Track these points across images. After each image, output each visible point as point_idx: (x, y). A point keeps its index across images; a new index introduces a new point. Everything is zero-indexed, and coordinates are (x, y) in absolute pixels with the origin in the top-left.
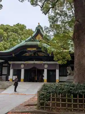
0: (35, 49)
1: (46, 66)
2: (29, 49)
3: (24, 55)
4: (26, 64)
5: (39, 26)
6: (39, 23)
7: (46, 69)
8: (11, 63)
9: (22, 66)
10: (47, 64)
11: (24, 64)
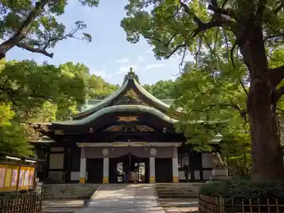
0: (134, 119)
1: (153, 152)
2: (122, 119)
3: (109, 129)
4: (112, 147)
5: (131, 73)
6: (131, 69)
7: (152, 156)
8: (82, 145)
9: (105, 152)
10: (155, 147)
11: (107, 147)
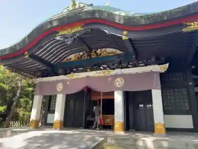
0: (79, 29)
1: (119, 82)
7: (118, 89)
11: (63, 81)
